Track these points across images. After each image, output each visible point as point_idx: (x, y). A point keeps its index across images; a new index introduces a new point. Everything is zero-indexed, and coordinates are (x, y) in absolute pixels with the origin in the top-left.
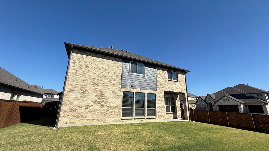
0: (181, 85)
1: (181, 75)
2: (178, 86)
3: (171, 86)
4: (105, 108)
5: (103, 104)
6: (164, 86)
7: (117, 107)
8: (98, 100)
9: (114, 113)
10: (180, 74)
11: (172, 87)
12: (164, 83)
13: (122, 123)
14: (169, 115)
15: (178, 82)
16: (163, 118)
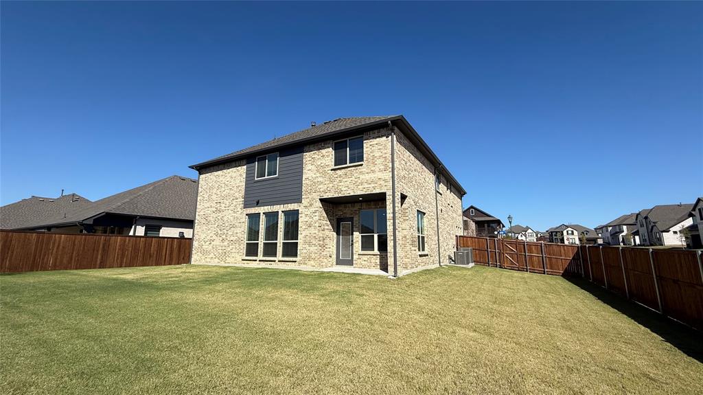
0: (373, 171)
1: (378, 139)
2: (362, 177)
3: (340, 181)
4: (226, 243)
5: (224, 237)
6: (321, 186)
7: (239, 241)
8: (219, 232)
9: (234, 250)
10: (374, 138)
11: (340, 184)
12: (320, 179)
13: (244, 266)
14: (365, 258)
15: (362, 165)
16: (312, 262)
